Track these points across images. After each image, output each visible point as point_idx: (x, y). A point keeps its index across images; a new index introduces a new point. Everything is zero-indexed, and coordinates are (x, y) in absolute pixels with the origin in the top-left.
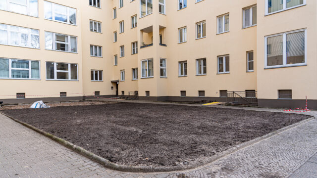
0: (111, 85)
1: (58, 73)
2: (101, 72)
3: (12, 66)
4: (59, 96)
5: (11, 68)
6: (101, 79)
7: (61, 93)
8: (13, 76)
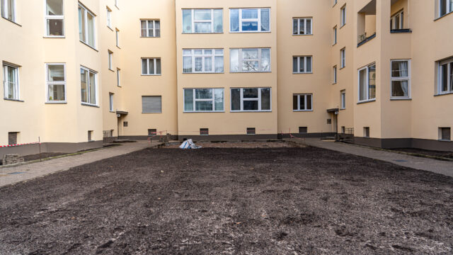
0: (327, 117)
1: (244, 102)
2: (309, 97)
3: (197, 98)
4: (246, 133)
5: (195, 100)
6: (309, 107)
7: (248, 129)
8: (197, 109)
